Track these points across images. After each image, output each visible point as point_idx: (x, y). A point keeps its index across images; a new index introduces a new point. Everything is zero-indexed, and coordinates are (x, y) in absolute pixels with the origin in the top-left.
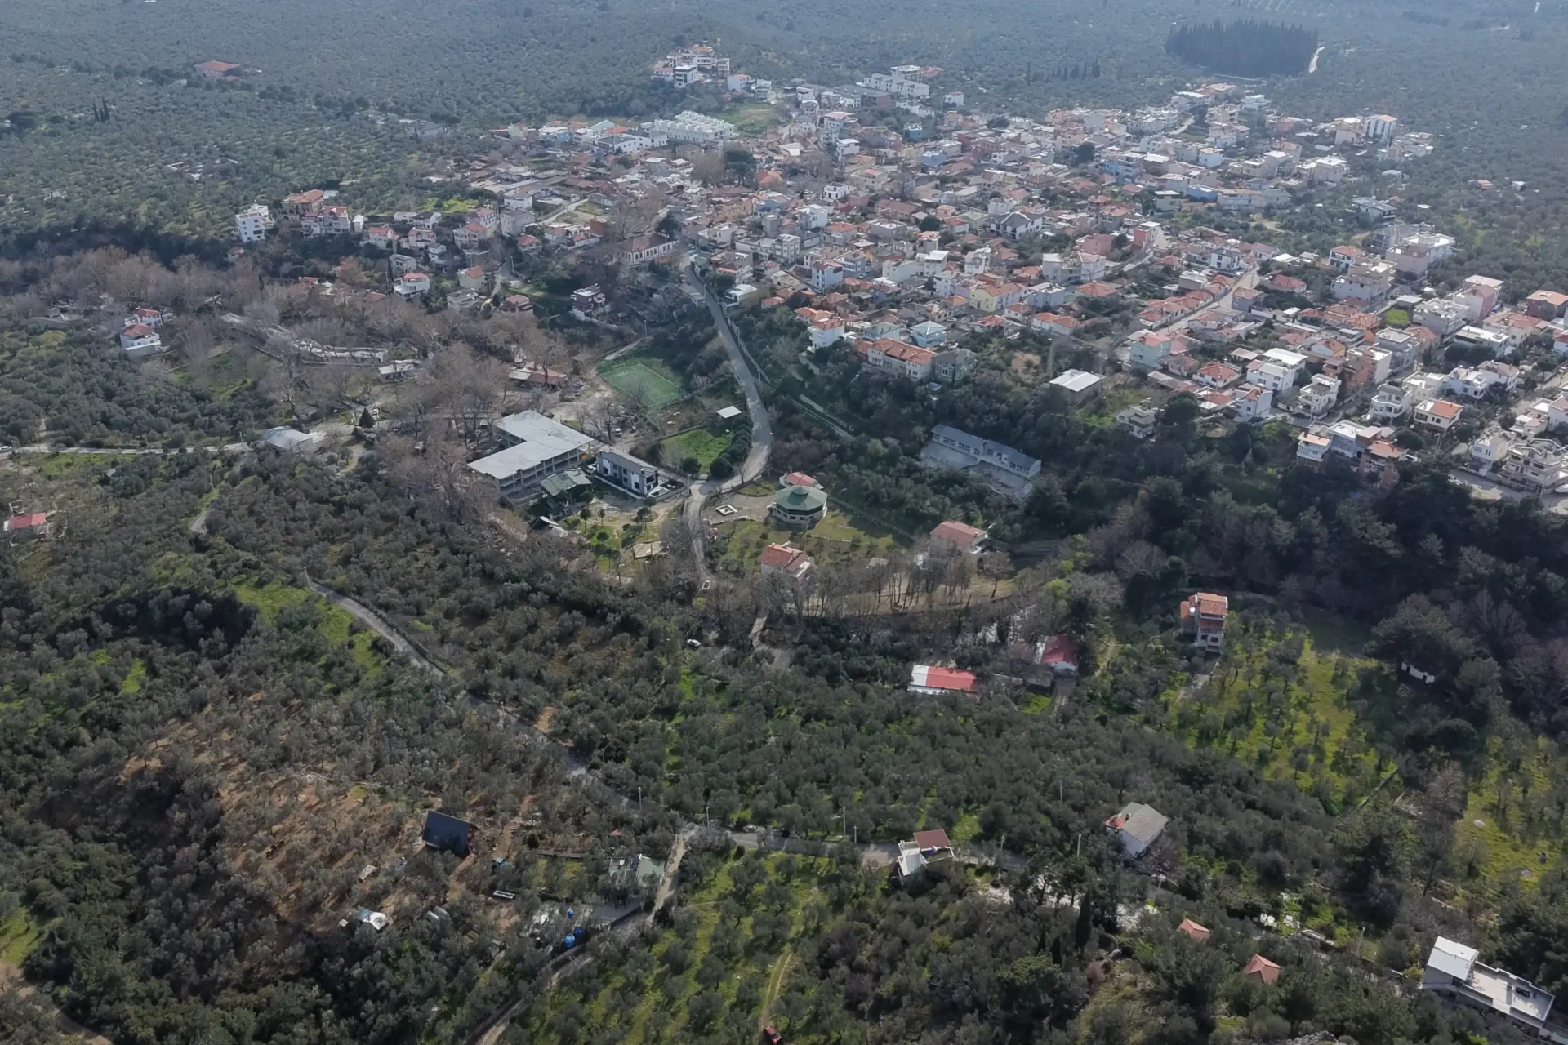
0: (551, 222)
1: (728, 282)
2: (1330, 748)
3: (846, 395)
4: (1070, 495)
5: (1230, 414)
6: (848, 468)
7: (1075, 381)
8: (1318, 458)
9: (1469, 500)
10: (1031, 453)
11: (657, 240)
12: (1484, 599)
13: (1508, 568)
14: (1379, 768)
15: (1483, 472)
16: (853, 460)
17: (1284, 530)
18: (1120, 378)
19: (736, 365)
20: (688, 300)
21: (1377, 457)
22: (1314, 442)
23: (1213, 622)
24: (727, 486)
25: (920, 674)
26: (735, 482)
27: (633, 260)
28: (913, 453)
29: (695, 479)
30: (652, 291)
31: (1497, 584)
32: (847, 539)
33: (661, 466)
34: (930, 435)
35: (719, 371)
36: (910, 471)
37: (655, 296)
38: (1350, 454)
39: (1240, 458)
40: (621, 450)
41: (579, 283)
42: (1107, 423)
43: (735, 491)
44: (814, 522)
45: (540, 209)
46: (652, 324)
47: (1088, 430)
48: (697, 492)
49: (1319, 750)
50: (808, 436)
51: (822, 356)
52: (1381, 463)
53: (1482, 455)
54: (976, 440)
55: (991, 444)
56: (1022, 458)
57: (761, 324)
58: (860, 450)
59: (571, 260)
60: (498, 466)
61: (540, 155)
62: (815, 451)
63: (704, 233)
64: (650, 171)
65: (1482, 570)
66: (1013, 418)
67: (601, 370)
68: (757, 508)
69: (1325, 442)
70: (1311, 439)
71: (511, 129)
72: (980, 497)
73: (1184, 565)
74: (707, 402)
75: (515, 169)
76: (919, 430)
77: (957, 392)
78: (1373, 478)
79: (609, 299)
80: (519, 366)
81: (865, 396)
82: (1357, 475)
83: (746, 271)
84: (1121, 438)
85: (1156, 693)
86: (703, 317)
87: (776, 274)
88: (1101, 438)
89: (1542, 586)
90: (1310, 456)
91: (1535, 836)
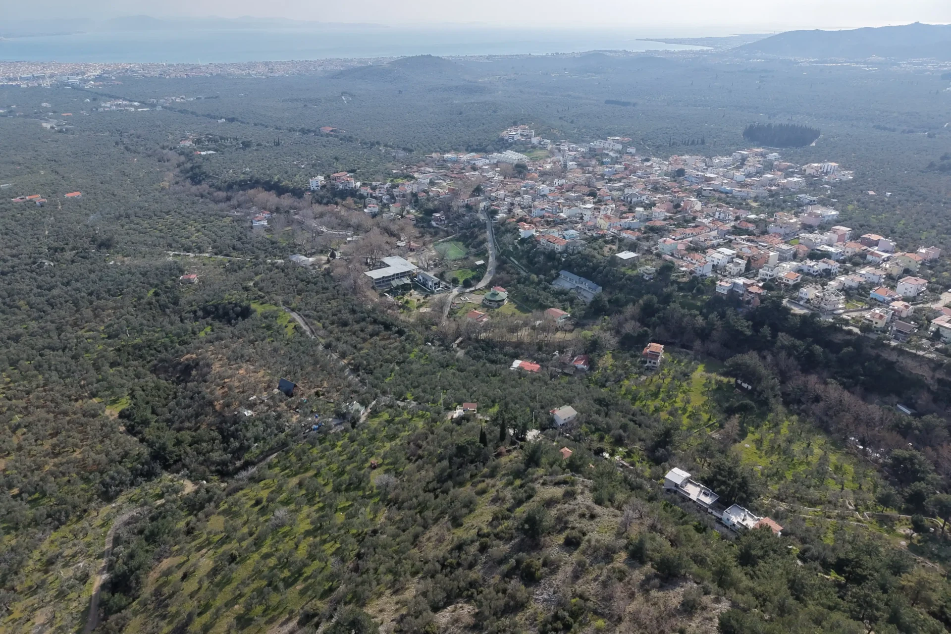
0: (434, 189)
1: (495, 212)
2: (690, 409)
3: (528, 257)
4: (609, 301)
5: (691, 272)
6: (520, 286)
7: (626, 255)
8: (725, 292)
9: (789, 313)
10: (598, 284)
11: (472, 195)
12: (783, 354)
13: (798, 342)
14: (709, 420)
15: (801, 303)
16: (524, 283)
17: (700, 320)
18: (649, 257)
19: (489, 245)
20: (478, 220)
21: (751, 293)
22: (724, 286)
23: (655, 355)
24: (468, 290)
25: (517, 363)
26: (472, 289)
27: (461, 203)
28: (550, 282)
29: (455, 287)
30: (464, 215)
31: (790, 350)
32: (510, 313)
33: (444, 280)
34: (558, 275)
35: (482, 247)
36: (545, 289)
37: (466, 218)
38: (741, 292)
39: (691, 290)
40: (431, 274)
41: (436, 211)
42: (635, 272)
43: (471, 292)
44: (499, 306)
45: (432, 183)
46: (462, 229)
47: (624, 274)
48: (455, 291)
49: (684, 410)
50: (508, 273)
51: (523, 241)
52: (752, 296)
53: (803, 296)
54: (576, 277)
55: (582, 279)
56: (594, 285)
57: (503, 228)
58: (527, 279)
59: (436, 202)
60: (376, 274)
61: (442, 164)
62: (509, 278)
63: (493, 194)
64: (483, 171)
65: (786, 343)
66: (595, 268)
67: (435, 245)
68: (477, 299)
69: (728, 285)
70: (723, 283)
71: (434, 155)
72: (572, 301)
73: (649, 331)
74: (472, 258)
75: (427, 169)
76: (553, 272)
77: (572, 257)
78: (748, 302)
79: (447, 218)
80: (402, 241)
81: (535, 257)
82: (742, 301)
83: (504, 208)
84: (639, 279)
85: (619, 381)
86: (483, 226)
87: (518, 211)
88: (630, 278)
89: (812, 352)
90: (722, 292)
91: (772, 453)
